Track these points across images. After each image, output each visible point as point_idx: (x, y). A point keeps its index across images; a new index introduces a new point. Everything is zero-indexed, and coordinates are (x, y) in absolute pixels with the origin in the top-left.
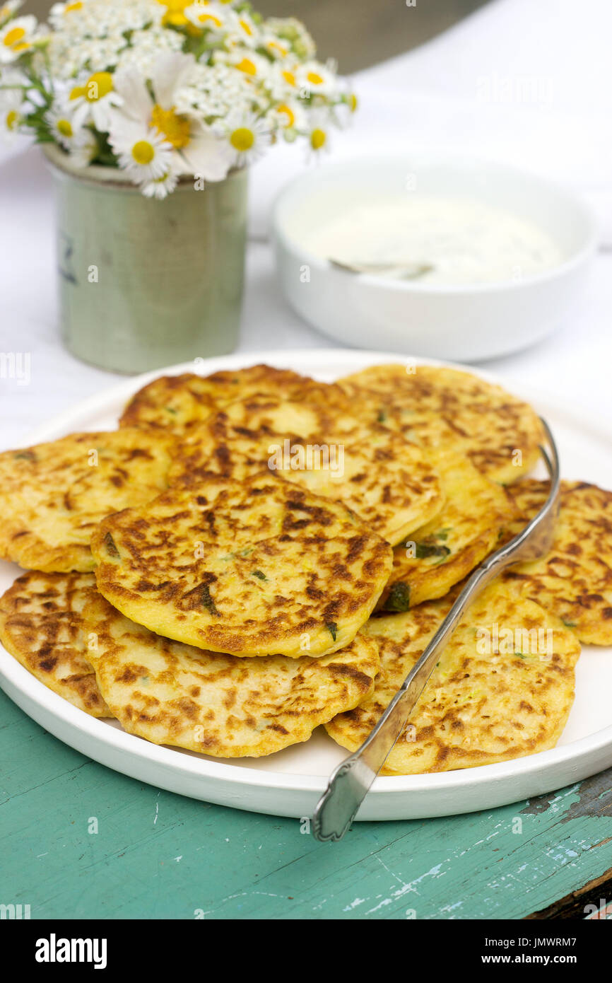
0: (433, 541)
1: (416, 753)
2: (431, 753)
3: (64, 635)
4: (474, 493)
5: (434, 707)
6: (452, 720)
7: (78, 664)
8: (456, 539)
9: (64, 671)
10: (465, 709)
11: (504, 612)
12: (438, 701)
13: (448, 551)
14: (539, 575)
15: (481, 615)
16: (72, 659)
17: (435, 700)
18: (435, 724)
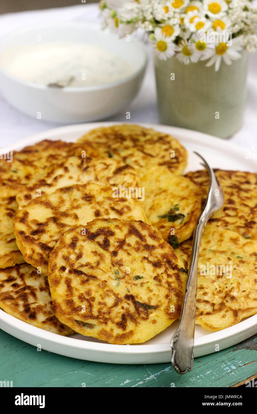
0: (174, 212)
1: (224, 316)
2: (230, 314)
3: (31, 300)
4: (178, 184)
5: (218, 292)
6: (228, 296)
7: (45, 312)
8: (184, 209)
9: (41, 317)
10: (233, 290)
11: (219, 238)
12: (218, 289)
13: (184, 216)
14: (223, 217)
15: (209, 242)
16: (42, 310)
17: (216, 289)
18: (223, 300)
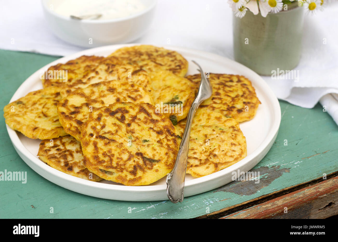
0: (175, 100)
1: (207, 168)
2: (212, 167)
3: (69, 158)
4: (179, 82)
5: (204, 152)
6: (212, 154)
7: (79, 166)
8: (182, 98)
9: (76, 170)
10: (215, 150)
11: (207, 117)
12: (204, 150)
13: (182, 103)
14: (211, 104)
15: (200, 120)
16: (77, 165)
17: (203, 150)
18: (208, 157)
